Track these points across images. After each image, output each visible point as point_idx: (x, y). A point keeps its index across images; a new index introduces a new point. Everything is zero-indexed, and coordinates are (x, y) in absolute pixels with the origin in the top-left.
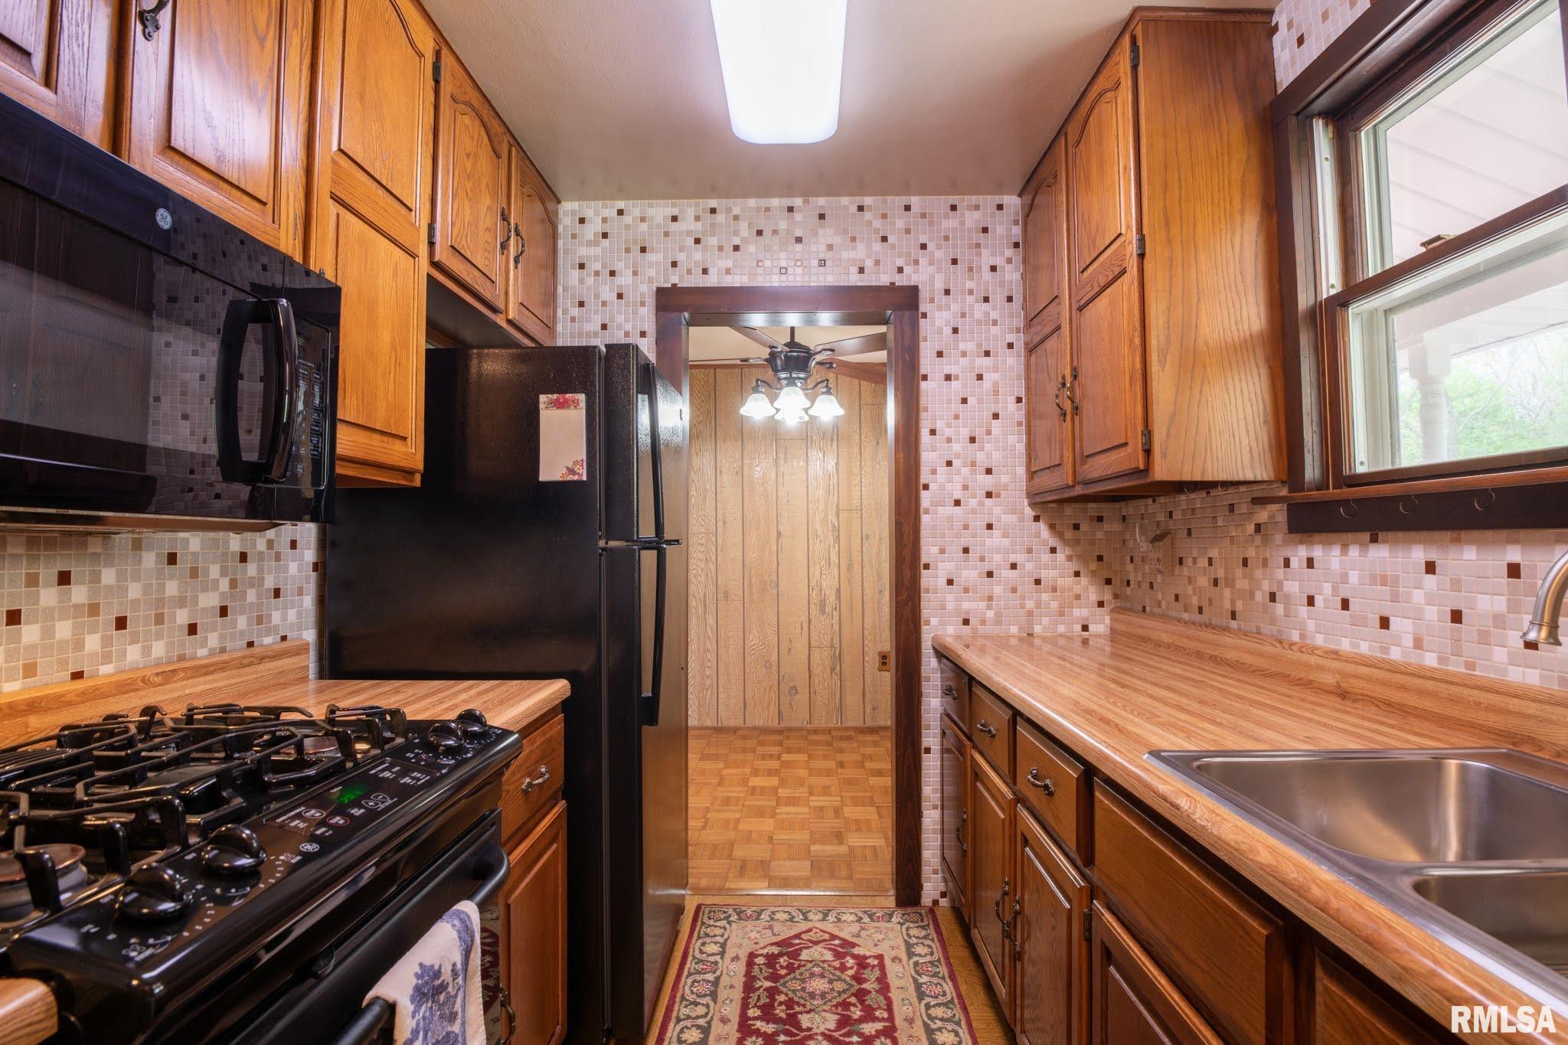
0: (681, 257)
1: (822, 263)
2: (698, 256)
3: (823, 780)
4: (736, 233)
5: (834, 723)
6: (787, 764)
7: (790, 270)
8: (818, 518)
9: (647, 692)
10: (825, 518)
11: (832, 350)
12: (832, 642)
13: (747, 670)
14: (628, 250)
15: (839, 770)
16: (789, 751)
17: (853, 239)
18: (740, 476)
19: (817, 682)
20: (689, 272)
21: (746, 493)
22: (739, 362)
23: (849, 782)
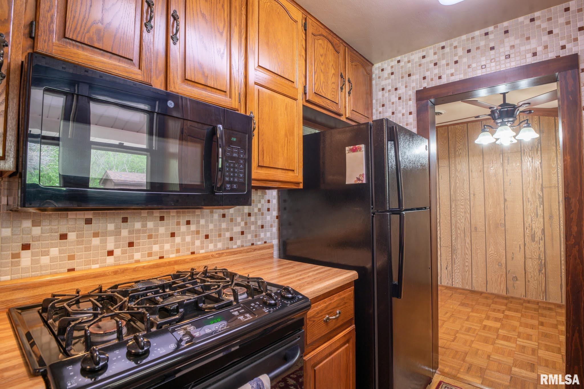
0: (428, 74)
1: (508, 57)
2: (436, 71)
3: (529, 331)
4: (456, 55)
5: (541, 299)
6: (507, 317)
7: (487, 66)
8: (529, 192)
9: (395, 281)
10: (534, 192)
11: (529, 103)
12: (539, 257)
13: (488, 265)
14: (402, 77)
15: (540, 327)
16: (510, 309)
19: (530, 276)
20: (432, 80)
23: (546, 335)
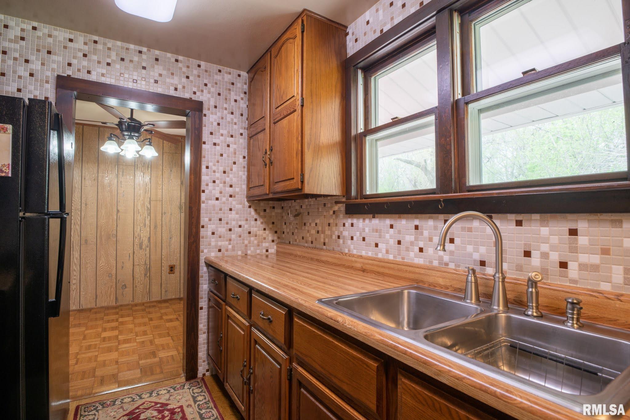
0: (74, 62)
1: (156, 82)
2: (85, 63)
3: (143, 328)
4: (109, 56)
5: (146, 300)
6: (122, 323)
7: (138, 82)
8: (139, 205)
9: (52, 298)
10: (143, 204)
11: (154, 125)
12: (145, 263)
13: (98, 278)
14: (38, 51)
15: (151, 322)
16: (122, 316)
17: (172, 74)
18: (96, 181)
19: (137, 282)
20: (79, 70)
21: (100, 190)
22: (101, 124)
23: (156, 327)
